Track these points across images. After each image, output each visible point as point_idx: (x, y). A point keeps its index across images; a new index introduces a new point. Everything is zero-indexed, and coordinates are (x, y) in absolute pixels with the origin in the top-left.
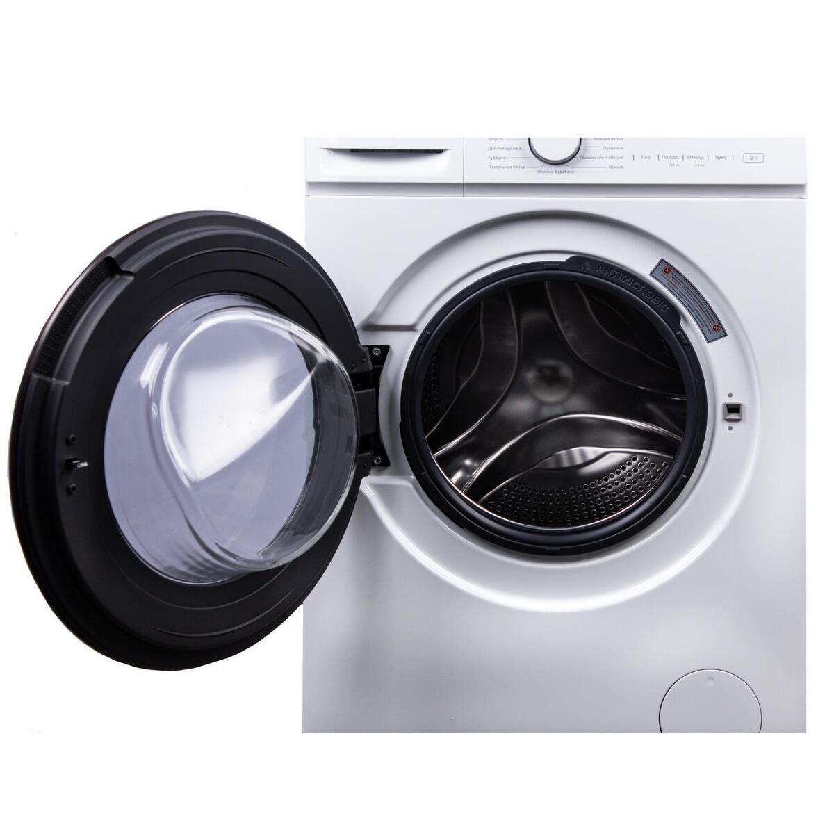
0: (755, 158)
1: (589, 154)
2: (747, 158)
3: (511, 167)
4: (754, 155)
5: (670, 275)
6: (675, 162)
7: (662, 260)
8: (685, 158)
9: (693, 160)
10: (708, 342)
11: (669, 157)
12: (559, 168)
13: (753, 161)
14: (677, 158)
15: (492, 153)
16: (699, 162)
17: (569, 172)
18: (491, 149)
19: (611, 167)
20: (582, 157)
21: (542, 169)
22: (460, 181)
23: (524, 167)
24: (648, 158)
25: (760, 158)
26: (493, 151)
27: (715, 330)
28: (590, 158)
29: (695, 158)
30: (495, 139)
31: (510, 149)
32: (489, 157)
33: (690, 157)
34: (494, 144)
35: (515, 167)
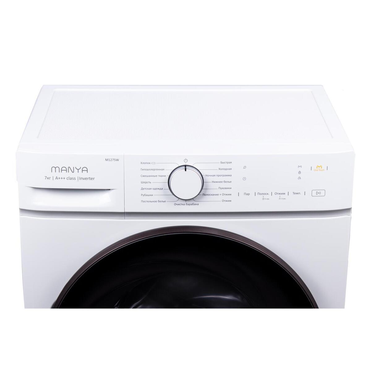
0: (320, 193)
1: (209, 192)
2: (314, 193)
3: (156, 202)
4: (318, 191)
6: (266, 196)
8: (273, 194)
9: (278, 196)
11: (263, 194)
12: (188, 202)
13: (317, 195)
14: (267, 194)
15: (144, 192)
16: (282, 196)
17: (195, 204)
18: (142, 189)
19: (223, 201)
20: (204, 195)
21: (177, 203)
22: (122, 211)
23: (165, 201)
24: (248, 194)
25: (323, 194)
26: (145, 190)
28: (209, 195)
29: (280, 194)
30: (146, 183)
31: (156, 189)
32: (142, 195)
33: (276, 194)
34: (144, 186)
35: (159, 201)
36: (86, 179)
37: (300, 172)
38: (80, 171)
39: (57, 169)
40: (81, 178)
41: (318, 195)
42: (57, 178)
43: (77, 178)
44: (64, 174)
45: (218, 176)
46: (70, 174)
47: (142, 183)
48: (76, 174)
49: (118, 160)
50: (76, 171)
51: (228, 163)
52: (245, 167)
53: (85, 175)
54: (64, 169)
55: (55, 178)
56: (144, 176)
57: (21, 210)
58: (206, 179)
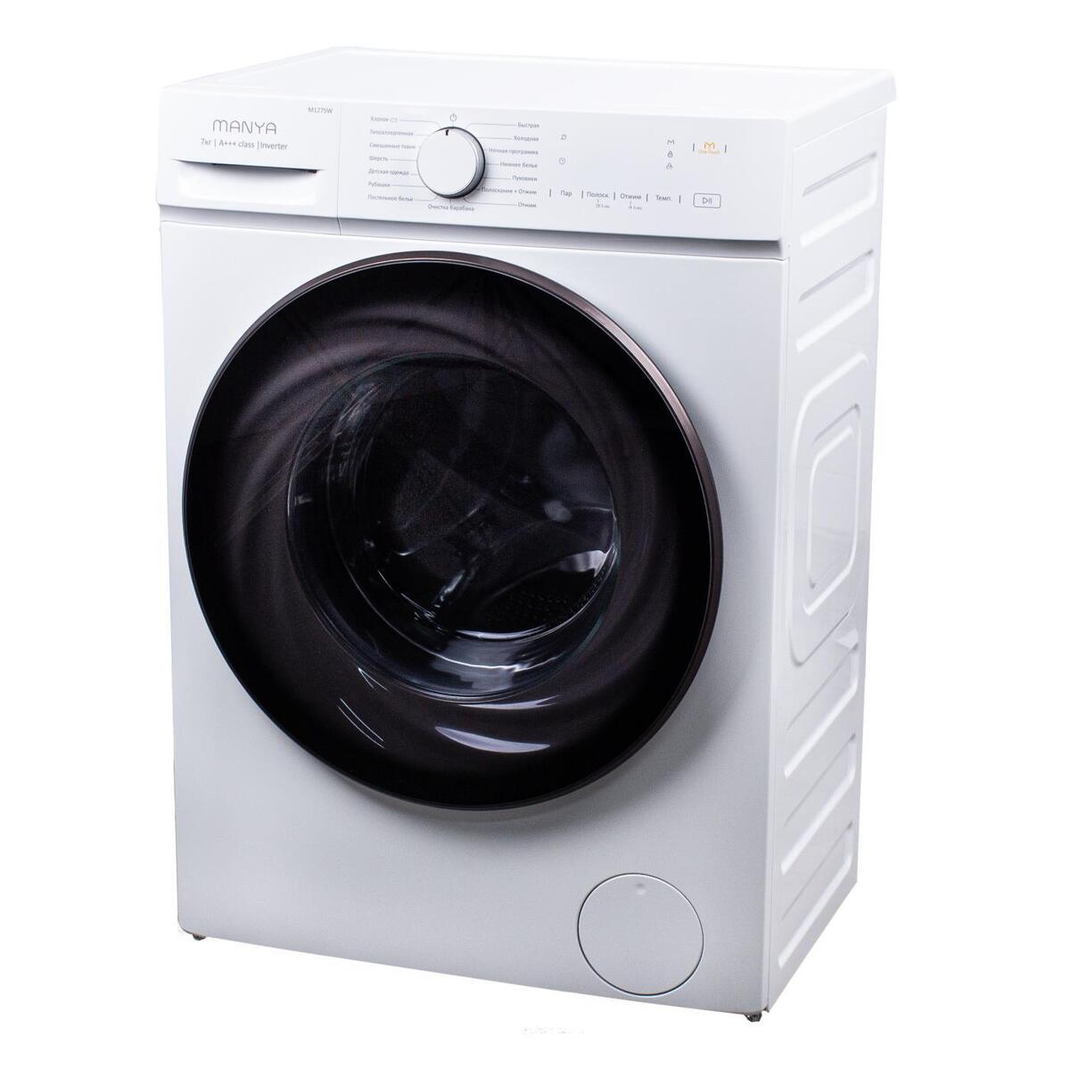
0: (710, 201)
1: (493, 185)
2: (699, 202)
3: (395, 199)
4: (707, 197)
6: (603, 201)
8: (618, 197)
9: (627, 201)
11: (597, 195)
12: (455, 204)
13: (705, 205)
14: (606, 196)
16: (635, 202)
17: (467, 209)
18: (372, 171)
19: (521, 204)
20: (485, 189)
21: (434, 203)
22: (333, 214)
23: (411, 200)
24: (569, 194)
25: (716, 202)
26: (375, 175)
28: (495, 191)
29: (630, 197)
30: (378, 159)
31: (394, 173)
32: (370, 183)
33: (624, 196)
34: (376, 165)
35: (401, 199)
36: (272, 146)
37: (670, 154)
38: (264, 129)
39: (224, 124)
40: (263, 145)
41: (707, 205)
42: (221, 143)
43: (256, 145)
44: (235, 136)
45: (514, 152)
46: (244, 136)
47: (372, 158)
48: (255, 137)
49: (330, 111)
50: (255, 129)
51: (531, 126)
52: (564, 137)
53: (270, 138)
55: (218, 142)
56: (375, 145)
57: (162, 206)
58: (490, 157)
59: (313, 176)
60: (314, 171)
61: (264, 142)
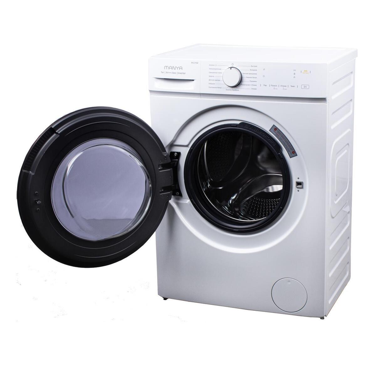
1: (245, 83)
2: (303, 86)
3: (216, 88)
4: (305, 86)
5: (277, 131)
6: (276, 87)
7: (274, 125)
9: (282, 87)
10: (290, 158)
11: (274, 86)
12: (233, 88)
16: (285, 88)
17: (237, 90)
18: (210, 80)
19: (252, 89)
20: (243, 85)
21: (228, 89)
22: (199, 92)
23: (221, 88)
24: (266, 86)
25: (308, 87)
26: (211, 81)
27: (293, 153)
28: (245, 85)
30: (212, 76)
31: (216, 80)
32: (209, 83)
33: (281, 86)
34: (211, 78)
35: (218, 88)
36: (181, 73)
37: (294, 74)
38: (179, 69)
39: (167, 67)
40: (179, 73)
41: (305, 88)
42: (167, 72)
43: (177, 73)
44: (170, 70)
45: (250, 74)
46: (174, 71)
47: (209, 76)
48: (176, 71)
49: (197, 63)
50: (176, 69)
51: (255, 66)
52: (264, 69)
53: (181, 71)
54: (171, 67)
56: (210, 73)
57: (151, 91)
58: (243, 75)
59: (193, 82)
60: (193, 80)
61: (179, 72)
